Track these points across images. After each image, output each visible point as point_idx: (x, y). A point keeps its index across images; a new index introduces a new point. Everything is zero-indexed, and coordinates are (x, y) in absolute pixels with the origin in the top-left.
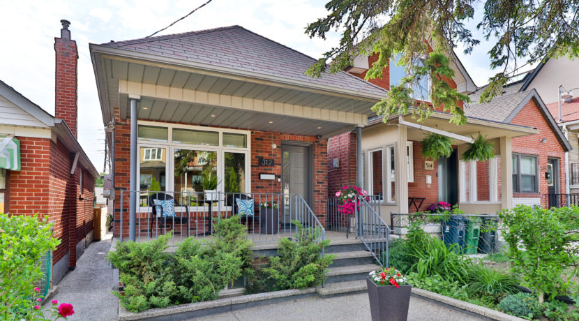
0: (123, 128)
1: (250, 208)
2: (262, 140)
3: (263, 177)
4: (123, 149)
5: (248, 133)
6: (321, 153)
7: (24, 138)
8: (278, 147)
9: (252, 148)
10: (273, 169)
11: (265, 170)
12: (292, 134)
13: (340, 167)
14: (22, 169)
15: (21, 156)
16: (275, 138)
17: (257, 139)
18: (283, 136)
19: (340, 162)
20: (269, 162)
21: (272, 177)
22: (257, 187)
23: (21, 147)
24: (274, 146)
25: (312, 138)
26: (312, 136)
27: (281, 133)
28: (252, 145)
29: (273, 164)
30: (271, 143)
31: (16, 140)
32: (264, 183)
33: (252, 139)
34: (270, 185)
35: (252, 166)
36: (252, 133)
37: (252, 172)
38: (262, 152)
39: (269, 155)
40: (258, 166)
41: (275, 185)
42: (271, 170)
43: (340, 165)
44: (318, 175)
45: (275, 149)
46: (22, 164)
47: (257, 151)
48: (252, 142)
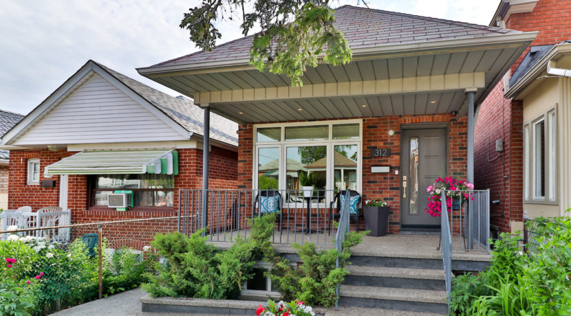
0: (244, 133)
1: (353, 206)
2: (376, 127)
3: (374, 170)
4: (244, 152)
5: (360, 121)
6: (460, 134)
7: (181, 149)
8: (395, 133)
9: (364, 138)
10: (389, 160)
11: (379, 161)
12: (415, 116)
13: (504, 151)
14: (180, 173)
15: (179, 163)
16: (391, 122)
17: (369, 127)
18: (402, 119)
19: (504, 143)
20: (383, 152)
21: (386, 170)
22: (369, 182)
23: (179, 156)
24: (391, 133)
25: (446, 117)
26: (445, 114)
27: (400, 116)
28: (363, 135)
29: (390, 154)
30: (387, 130)
31: (176, 152)
32: (377, 177)
33: (364, 127)
34: (385, 178)
35: (363, 158)
36: (364, 120)
37: (363, 165)
38: (376, 141)
39: (384, 144)
40: (371, 158)
41: (392, 178)
42: (387, 161)
43: (504, 147)
44: (454, 163)
45: (392, 136)
46: (179, 170)
47: (368, 141)
48: (364, 131)
